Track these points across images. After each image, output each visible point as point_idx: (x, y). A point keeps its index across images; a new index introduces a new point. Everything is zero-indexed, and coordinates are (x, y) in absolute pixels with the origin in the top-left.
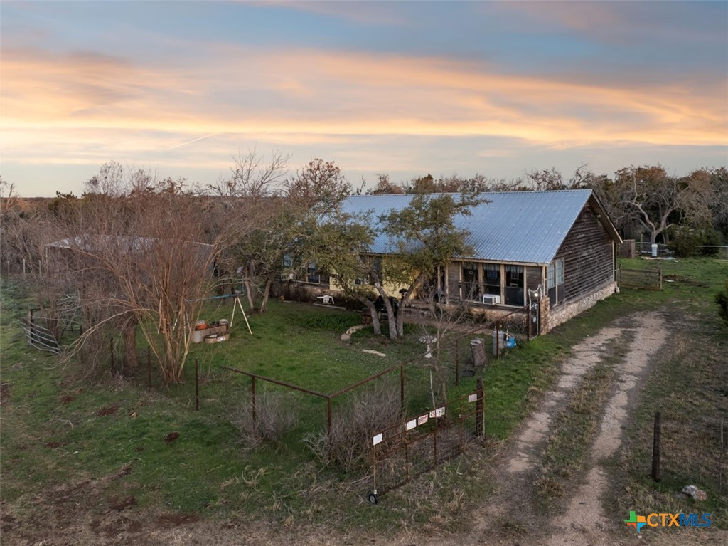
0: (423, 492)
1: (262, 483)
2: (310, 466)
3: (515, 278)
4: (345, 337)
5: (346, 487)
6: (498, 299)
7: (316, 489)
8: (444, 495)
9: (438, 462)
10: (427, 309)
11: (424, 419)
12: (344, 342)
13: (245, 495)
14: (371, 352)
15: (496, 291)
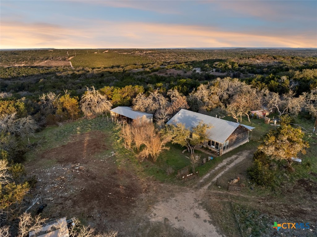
0: (189, 183)
1: (170, 179)
2: (176, 178)
3: (217, 144)
4: (183, 152)
5: (180, 181)
6: (214, 147)
7: (176, 181)
8: (191, 183)
9: (191, 179)
10: (200, 146)
11: (189, 175)
12: (183, 154)
13: (168, 181)
14: (187, 157)
15: (214, 145)
